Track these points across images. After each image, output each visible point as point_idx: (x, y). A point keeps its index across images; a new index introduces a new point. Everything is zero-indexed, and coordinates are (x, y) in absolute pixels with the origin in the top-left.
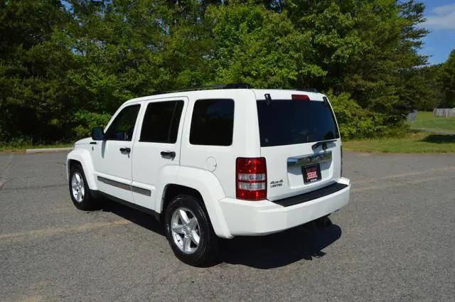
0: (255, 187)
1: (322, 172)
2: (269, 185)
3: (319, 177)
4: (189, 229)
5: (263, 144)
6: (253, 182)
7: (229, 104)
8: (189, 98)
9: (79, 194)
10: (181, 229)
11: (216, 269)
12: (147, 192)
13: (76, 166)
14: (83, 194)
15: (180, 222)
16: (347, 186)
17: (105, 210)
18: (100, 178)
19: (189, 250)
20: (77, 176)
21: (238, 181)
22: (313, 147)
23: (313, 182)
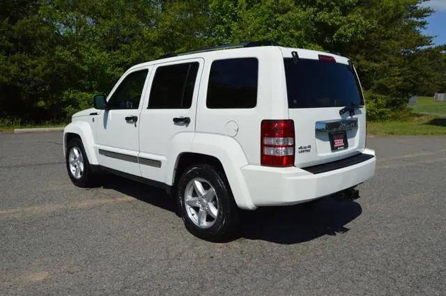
0: (282, 152)
1: (348, 140)
2: (297, 150)
3: (346, 146)
4: (205, 201)
5: (291, 105)
6: (279, 146)
7: (253, 63)
8: (205, 60)
9: (77, 169)
10: (195, 201)
11: (235, 244)
12: (157, 163)
13: (74, 140)
14: (82, 169)
15: (195, 193)
16: (373, 156)
17: (107, 187)
18: (102, 152)
19: (205, 224)
20: (76, 151)
21: (263, 146)
22: (341, 112)
23: (341, 150)
